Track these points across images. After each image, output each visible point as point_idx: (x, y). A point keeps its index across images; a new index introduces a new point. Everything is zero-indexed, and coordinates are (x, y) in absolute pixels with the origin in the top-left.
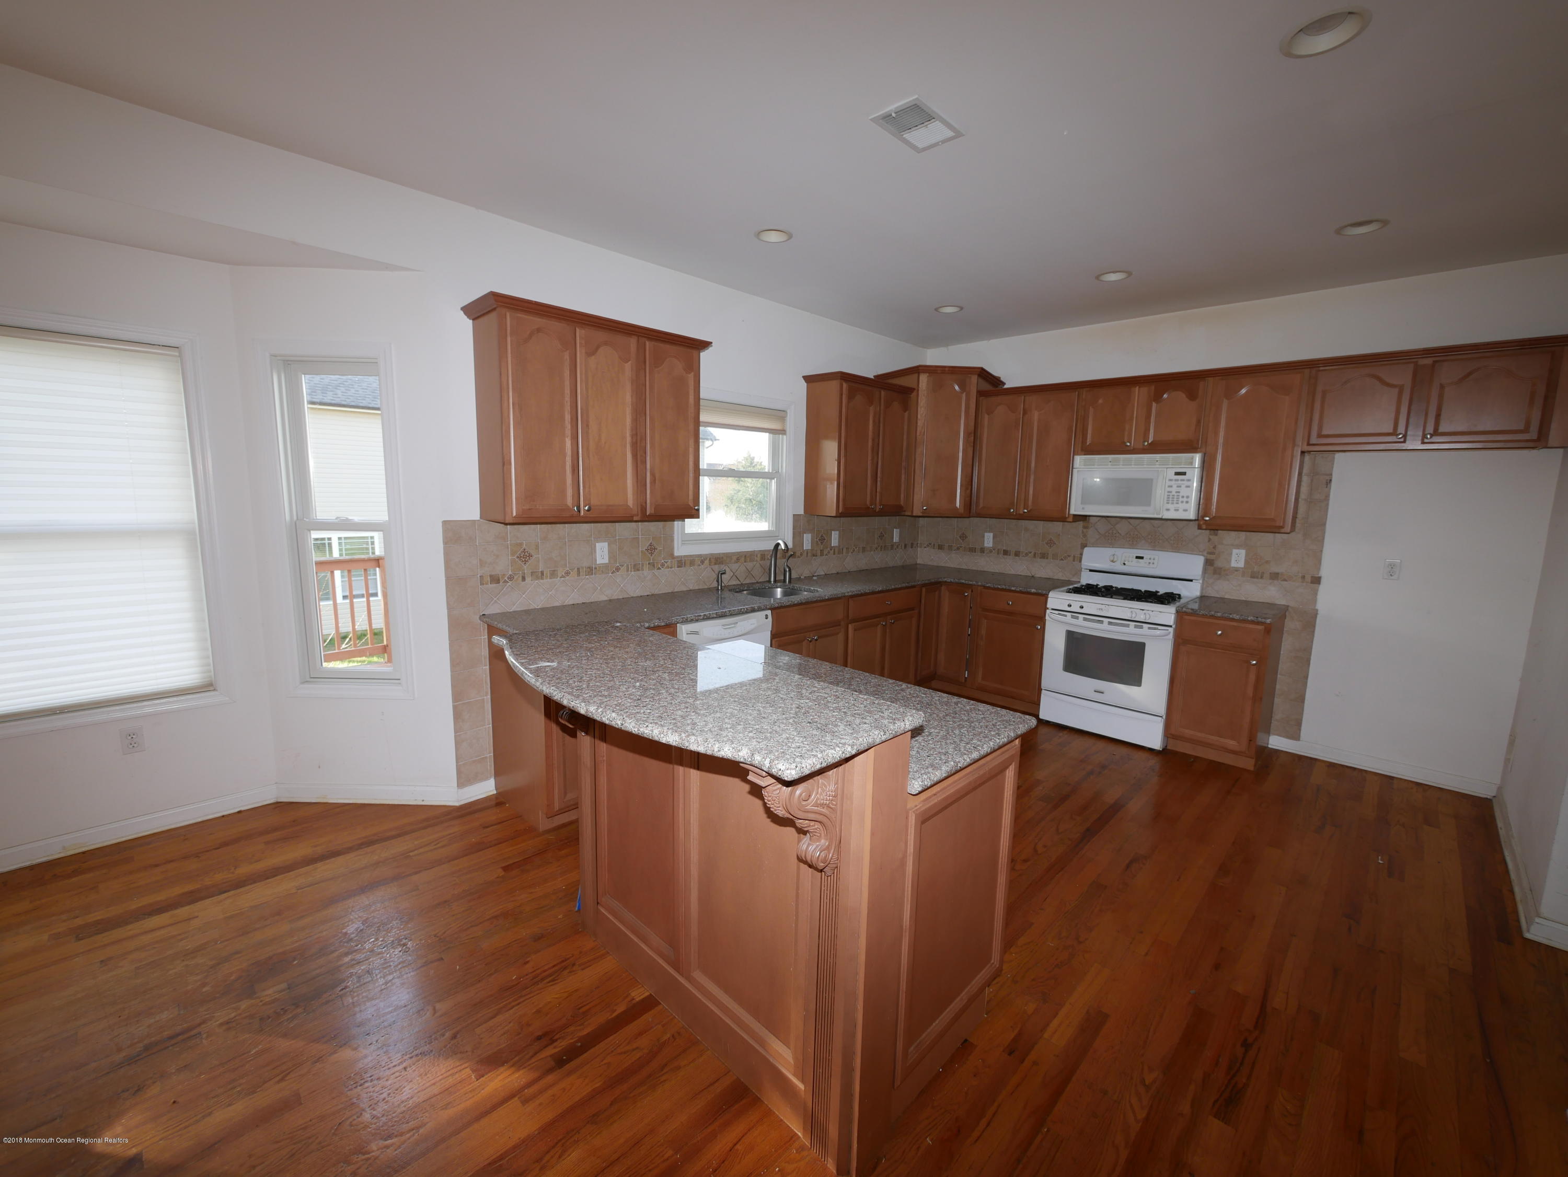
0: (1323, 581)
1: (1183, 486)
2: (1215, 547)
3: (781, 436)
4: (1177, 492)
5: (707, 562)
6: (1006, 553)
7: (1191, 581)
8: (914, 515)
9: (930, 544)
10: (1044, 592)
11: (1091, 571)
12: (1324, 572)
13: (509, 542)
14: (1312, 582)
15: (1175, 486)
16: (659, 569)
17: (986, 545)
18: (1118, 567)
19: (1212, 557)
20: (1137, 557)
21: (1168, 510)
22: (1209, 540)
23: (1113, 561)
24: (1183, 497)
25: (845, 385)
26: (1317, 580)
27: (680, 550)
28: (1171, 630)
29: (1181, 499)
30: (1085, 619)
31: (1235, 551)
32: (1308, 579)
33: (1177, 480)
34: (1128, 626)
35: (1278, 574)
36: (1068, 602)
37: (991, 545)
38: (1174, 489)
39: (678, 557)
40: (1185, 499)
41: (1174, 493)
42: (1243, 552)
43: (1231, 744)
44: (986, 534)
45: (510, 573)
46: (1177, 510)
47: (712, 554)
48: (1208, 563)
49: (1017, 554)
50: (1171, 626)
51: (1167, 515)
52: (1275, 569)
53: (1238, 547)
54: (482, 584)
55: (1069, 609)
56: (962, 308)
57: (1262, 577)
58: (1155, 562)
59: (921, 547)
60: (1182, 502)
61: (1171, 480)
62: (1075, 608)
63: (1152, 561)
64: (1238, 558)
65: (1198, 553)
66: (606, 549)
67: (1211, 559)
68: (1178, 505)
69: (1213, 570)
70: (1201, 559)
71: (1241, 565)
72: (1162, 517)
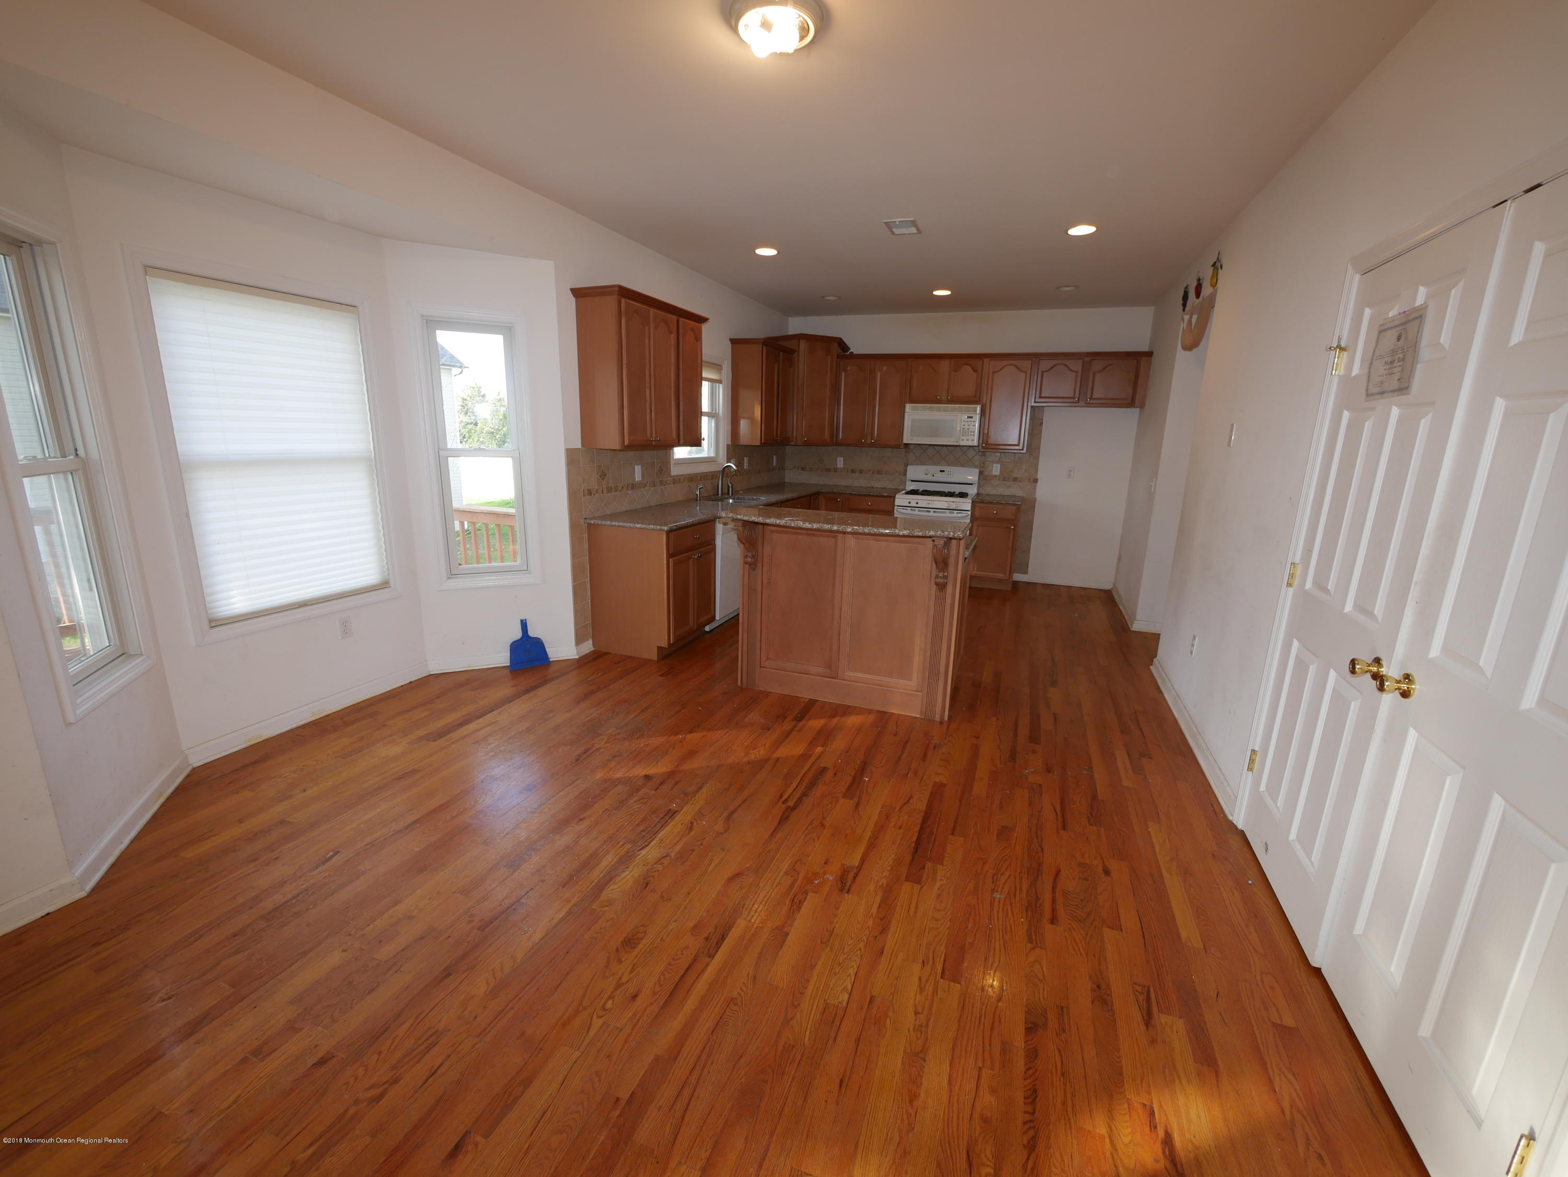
0: (1039, 482)
1: (972, 425)
2: (984, 463)
3: (717, 384)
4: (968, 429)
5: (686, 480)
6: (853, 471)
7: (972, 484)
8: (797, 444)
9: (795, 467)
10: (892, 495)
11: (912, 481)
12: (1040, 476)
13: (595, 465)
14: (1034, 482)
15: (968, 425)
16: (664, 485)
17: (838, 466)
18: (930, 478)
19: (982, 469)
20: (941, 471)
21: (963, 440)
22: (982, 459)
23: (926, 474)
24: (971, 432)
25: (764, 347)
26: (1036, 481)
27: (675, 471)
28: (969, 513)
29: (970, 433)
30: (919, 511)
31: (995, 465)
32: (1032, 480)
33: (967, 421)
34: (945, 513)
35: (1017, 478)
36: (908, 501)
37: (842, 466)
38: (965, 427)
39: (674, 476)
40: (972, 434)
41: (966, 429)
42: (999, 466)
43: (1000, 576)
44: (838, 459)
45: (596, 488)
46: (967, 440)
47: (689, 474)
48: (981, 473)
49: (861, 472)
50: (969, 511)
51: (962, 443)
52: (1015, 475)
53: (997, 462)
54: (584, 496)
55: (909, 505)
56: (839, 297)
57: (1009, 481)
58: (952, 473)
59: (787, 470)
60: (971, 435)
61: (964, 421)
62: (914, 504)
63: (949, 473)
64: (996, 470)
65: (976, 467)
66: (640, 470)
67: (983, 471)
68: (967, 437)
69: (983, 477)
70: (977, 471)
71: (998, 473)
72: (958, 444)
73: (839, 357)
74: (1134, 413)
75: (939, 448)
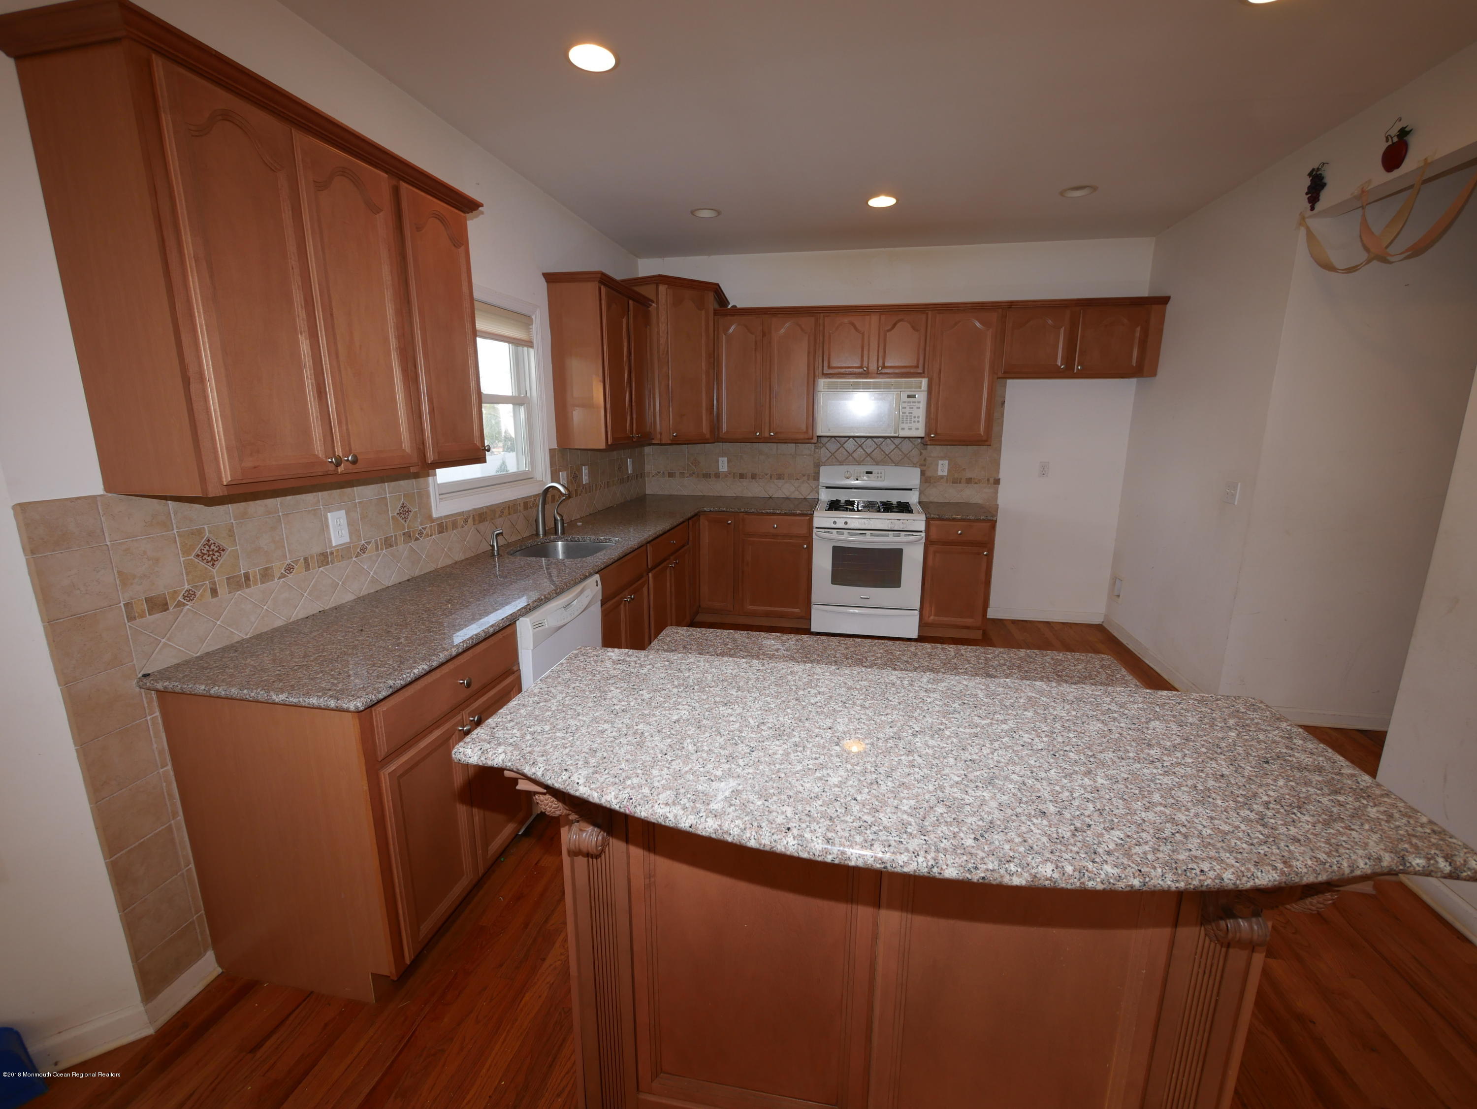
0: (1001, 481)
1: (915, 407)
2: (925, 460)
3: (525, 349)
4: (909, 413)
5: (470, 521)
6: (742, 476)
7: (913, 490)
8: (663, 442)
9: (659, 472)
10: (809, 512)
11: (827, 488)
12: (1002, 476)
13: (175, 531)
14: (995, 483)
15: (908, 408)
16: (417, 539)
17: (721, 469)
18: (852, 483)
19: (924, 468)
20: (867, 473)
21: (903, 429)
22: (921, 454)
23: (847, 478)
24: (915, 417)
25: (602, 287)
26: (997, 482)
27: (440, 509)
28: (923, 534)
29: (913, 419)
30: (849, 534)
31: (940, 462)
32: (992, 481)
33: (910, 402)
34: (887, 535)
35: (971, 478)
36: (834, 520)
37: (726, 469)
38: (907, 410)
39: (438, 519)
40: (916, 419)
41: (907, 414)
42: (946, 463)
44: (720, 459)
45: (187, 587)
46: (910, 429)
47: (475, 510)
48: (923, 473)
49: (754, 477)
50: (921, 532)
51: (902, 434)
52: (969, 475)
53: (943, 458)
54: (131, 618)
55: (834, 526)
57: (960, 482)
58: (883, 475)
59: (650, 476)
60: (914, 422)
61: (905, 402)
62: (840, 524)
63: (879, 475)
64: (943, 468)
65: (914, 465)
66: (344, 521)
67: (924, 471)
68: (910, 425)
69: (926, 479)
70: (918, 471)
71: (945, 473)
72: (897, 435)
73: (716, 313)
74: (1130, 385)
75: (863, 440)
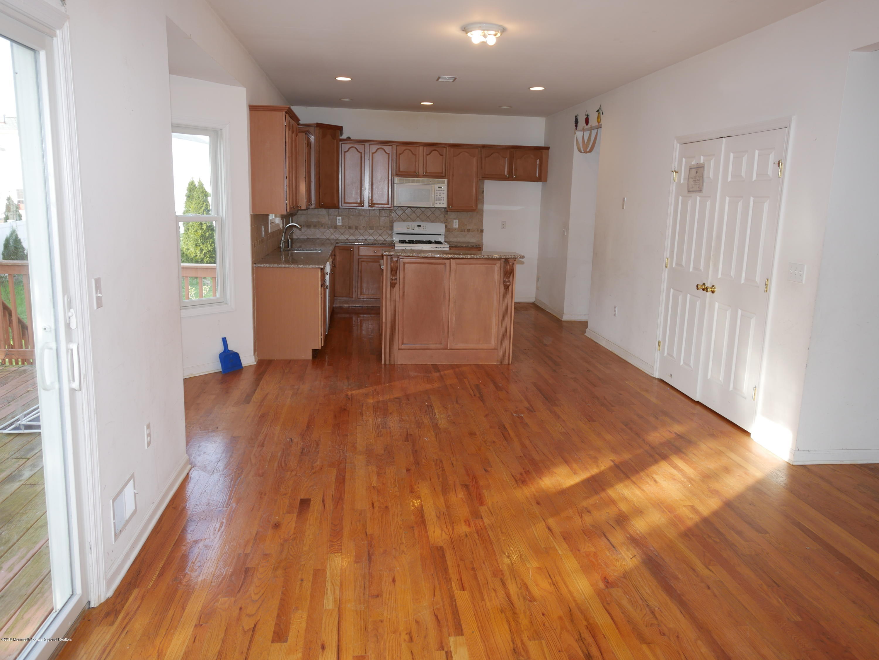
0: (484, 231)
1: (442, 193)
2: (447, 220)
4: (439, 196)
5: (272, 236)
7: (440, 235)
10: (392, 244)
11: (397, 234)
12: (484, 228)
13: (255, 226)
14: (481, 232)
15: (438, 193)
16: (268, 240)
17: (338, 224)
18: (411, 231)
20: (418, 226)
21: (436, 203)
22: (445, 217)
23: (408, 229)
24: (442, 198)
26: (482, 231)
27: (270, 230)
29: (441, 199)
31: (454, 221)
32: (479, 231)
33: (439, 190)
35: (469, 229)
36: (405, 247)
37: (341, 224)
38: (438, 194)
39: (269, 233)
40: (443, 199)
41: (438, 196)
42: (457, 221)
44: (338, 218)
46: (440, 203)
47: (273, 232)
48: (446, 227)
49: (357, 228)
51: (436, 206)
52: (468, 227)
53: (455, 219)
57: (464, 231)
58: (426, 227)
60: (442, 200)
61: (437, 190)
63: (424, 227)
64: (456, 224)
65: (442, 222)
66: (264, 229)
67: (447, 225)
68: (440, 201)
69: (448, 230)
70: (443, 225)
71: (457, 227)
72: (434, 206)
73: (340, 141)
74: (539, 184)
75: (415, 209)
